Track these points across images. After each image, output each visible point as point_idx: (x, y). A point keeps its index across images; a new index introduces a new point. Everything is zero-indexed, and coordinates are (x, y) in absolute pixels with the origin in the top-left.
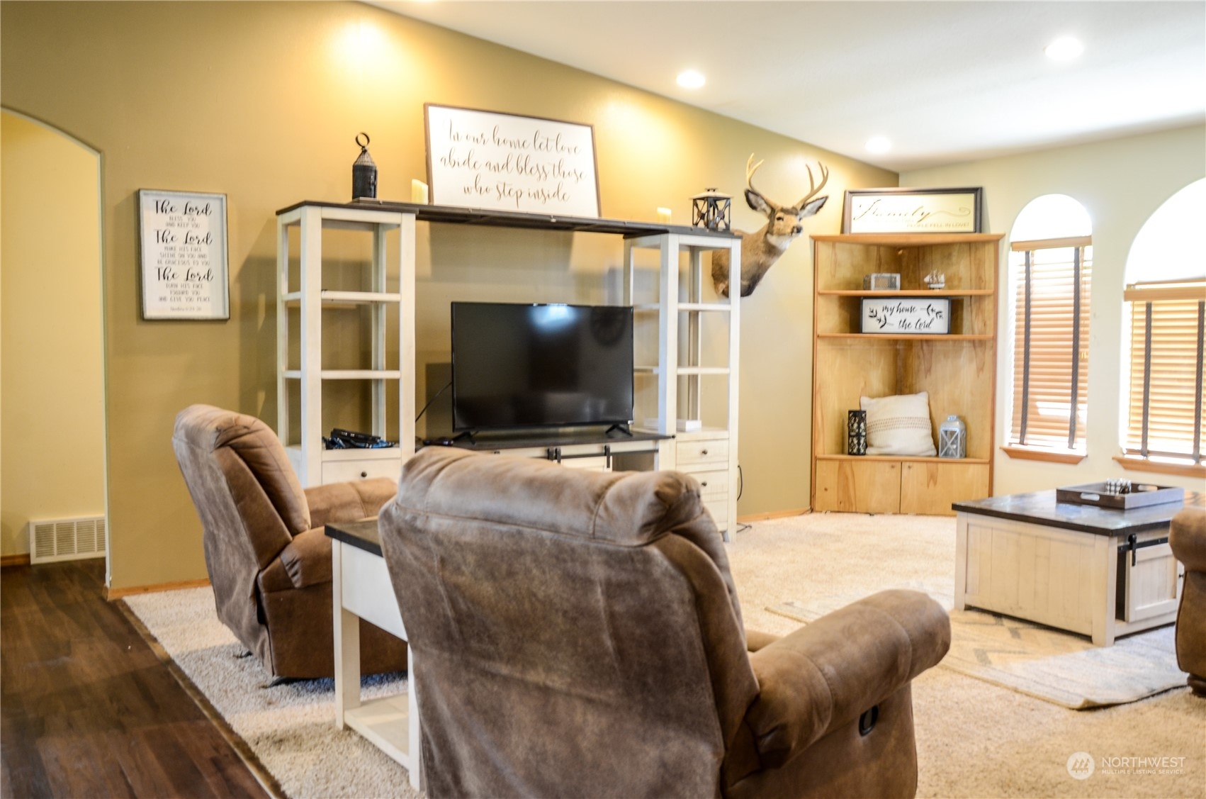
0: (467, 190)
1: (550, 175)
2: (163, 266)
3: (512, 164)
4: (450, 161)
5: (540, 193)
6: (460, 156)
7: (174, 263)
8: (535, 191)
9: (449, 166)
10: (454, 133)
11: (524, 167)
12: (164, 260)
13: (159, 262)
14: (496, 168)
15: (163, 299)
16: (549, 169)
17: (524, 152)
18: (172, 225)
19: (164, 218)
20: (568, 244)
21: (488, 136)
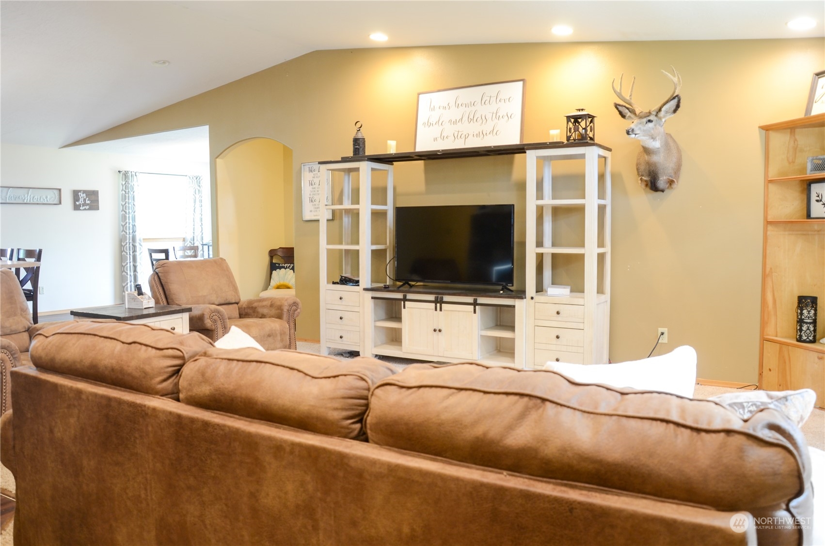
0: (435, 139)
1: (489, 120)
2: (312, 196)
3: (465, 118)
4: (429, 124)
5: (481, 133)
6: (433, 120)
7: (315, 195)
8: (478, 133)
9: (427, 127)
10: (432, 106)
11: (472, 119)
12: (312, 193)
13: (310, 195)
14: (455, 123)
15: (311, 211)
16: (489, 116)
17: (473, 109)
18: (314, 177)
19: (312, 174)
20: (511, 163)
21: (452, 104)
